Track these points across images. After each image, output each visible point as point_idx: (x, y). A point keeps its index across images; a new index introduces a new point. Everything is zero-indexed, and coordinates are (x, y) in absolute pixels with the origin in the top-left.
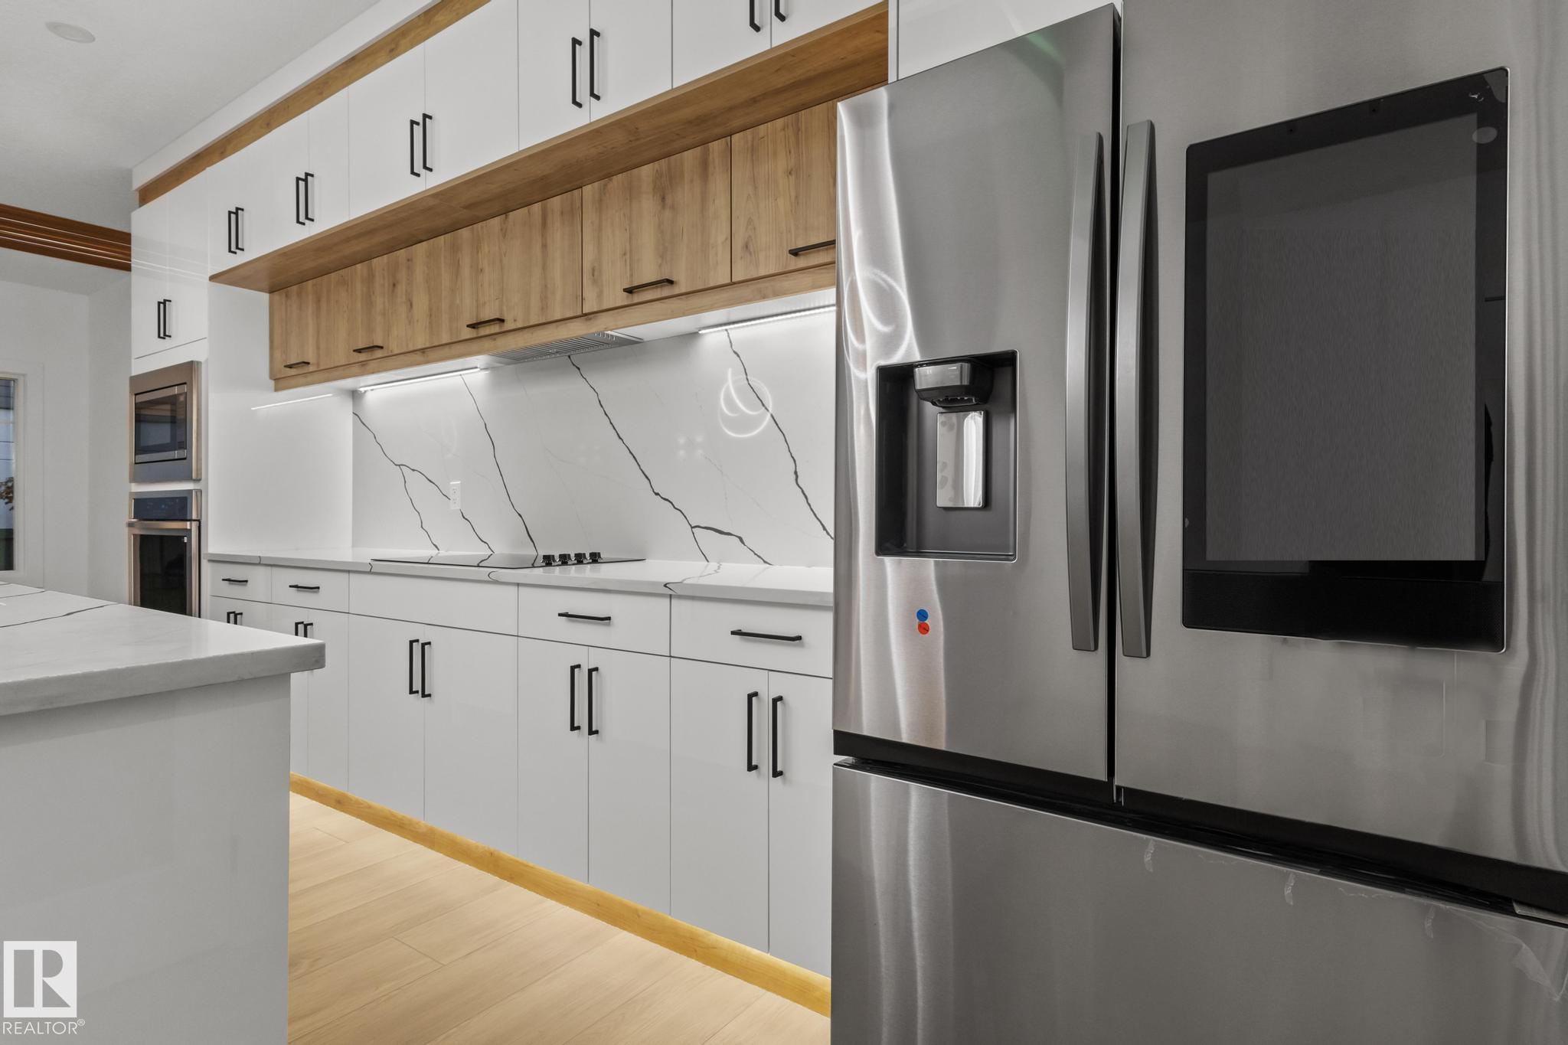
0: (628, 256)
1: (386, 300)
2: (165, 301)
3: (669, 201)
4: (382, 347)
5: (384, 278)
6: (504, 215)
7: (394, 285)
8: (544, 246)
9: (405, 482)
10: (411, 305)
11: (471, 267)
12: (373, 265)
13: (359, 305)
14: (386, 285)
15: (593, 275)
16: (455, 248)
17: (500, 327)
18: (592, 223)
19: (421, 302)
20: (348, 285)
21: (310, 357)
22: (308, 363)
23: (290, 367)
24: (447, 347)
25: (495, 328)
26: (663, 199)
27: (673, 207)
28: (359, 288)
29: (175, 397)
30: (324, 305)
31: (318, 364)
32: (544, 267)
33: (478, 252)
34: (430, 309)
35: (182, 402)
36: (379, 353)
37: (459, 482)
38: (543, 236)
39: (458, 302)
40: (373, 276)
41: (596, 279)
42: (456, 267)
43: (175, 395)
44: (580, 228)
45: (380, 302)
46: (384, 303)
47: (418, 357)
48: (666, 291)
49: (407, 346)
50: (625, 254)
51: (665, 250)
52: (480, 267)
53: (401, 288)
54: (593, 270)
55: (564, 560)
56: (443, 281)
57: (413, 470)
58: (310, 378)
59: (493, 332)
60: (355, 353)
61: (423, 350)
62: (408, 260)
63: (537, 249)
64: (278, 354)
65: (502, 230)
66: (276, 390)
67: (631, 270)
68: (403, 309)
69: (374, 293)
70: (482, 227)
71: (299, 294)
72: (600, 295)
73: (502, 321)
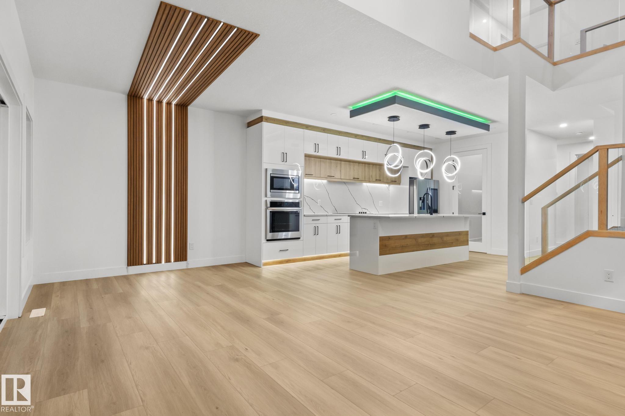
8: (365, 171)
9: (305, 199)
25: (357, 179)
41: (372, 177)
48: (380, 181)
50: (375, 175)
51: (380, 176)
72: (372, 179)
73: (358, 179)
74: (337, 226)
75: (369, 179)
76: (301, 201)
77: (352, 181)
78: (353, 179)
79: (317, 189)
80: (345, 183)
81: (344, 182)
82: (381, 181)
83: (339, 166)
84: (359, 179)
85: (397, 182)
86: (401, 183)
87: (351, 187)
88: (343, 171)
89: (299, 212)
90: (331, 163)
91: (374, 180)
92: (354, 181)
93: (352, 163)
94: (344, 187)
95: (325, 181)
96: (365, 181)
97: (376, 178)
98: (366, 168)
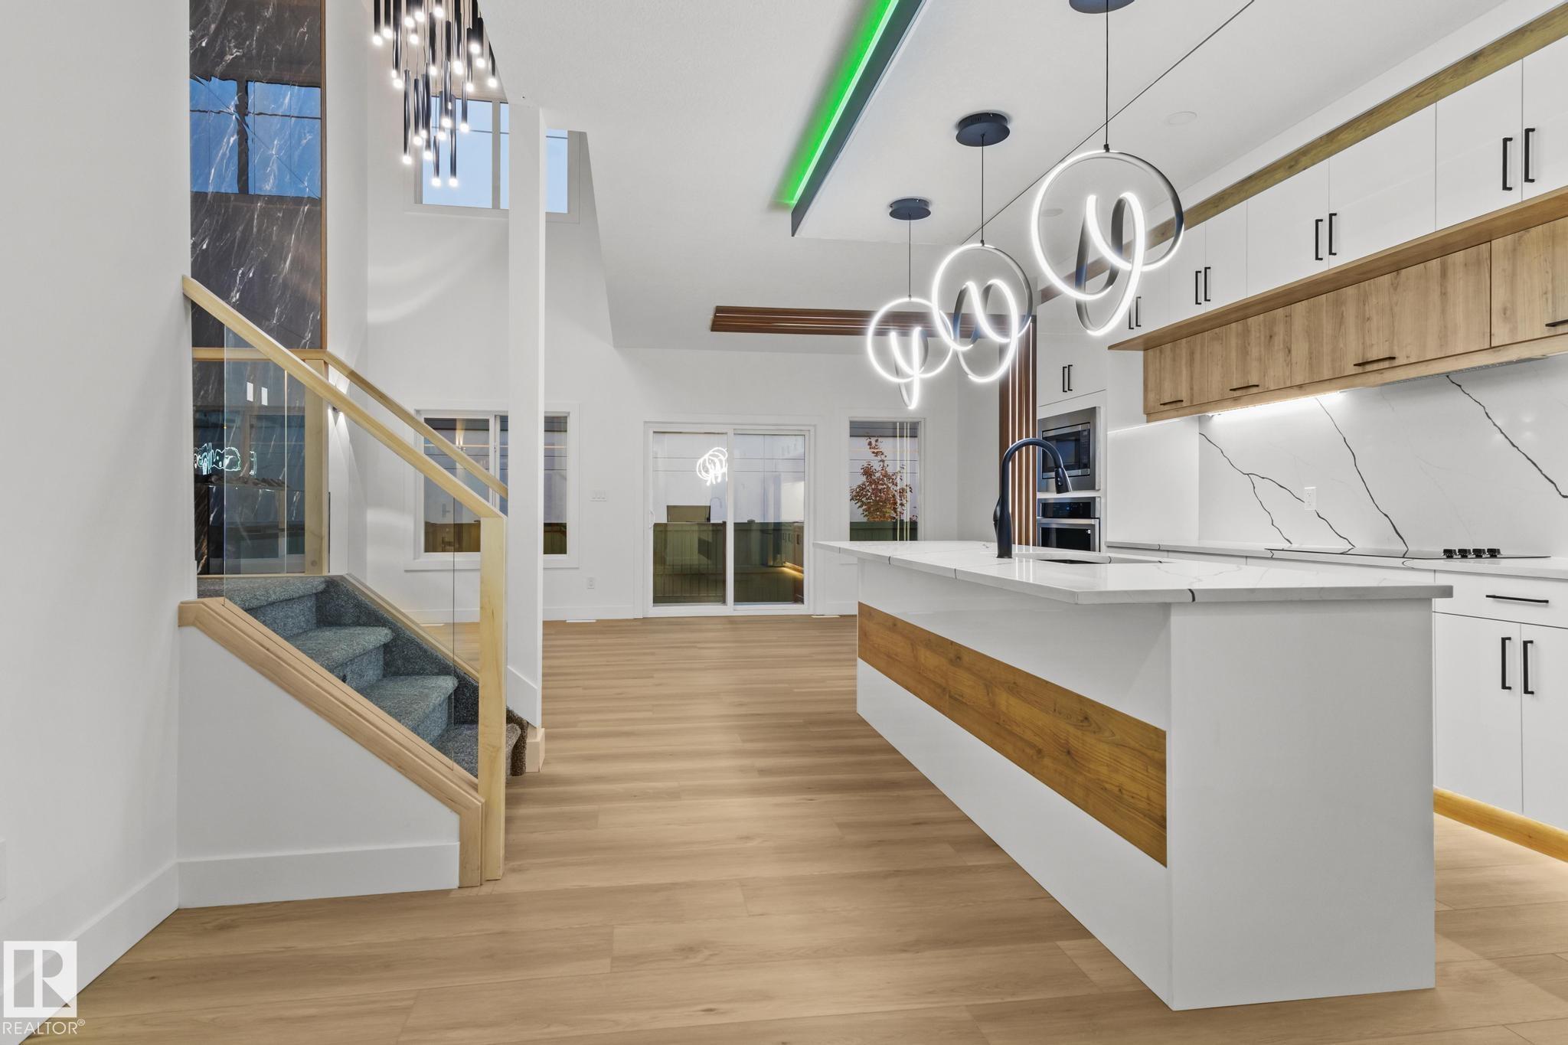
0: (1550, 295)
1: (1262, 349)
2: (1069, 366)
4: (1257, 386)
5: (1260, 332)
6: (1395, 273)
7: (1271, 337)
9: (1254, 488)
10: (1290, 351)
11: (1357, 317)
12: (1249, 324)
13: (1234, 354)
14: (1263, 338)
15: (1505, 314)
16: (1338, 304)
17: (1391, 363)
18: (1503, 270)
19: (1300, 349)
20: (1222, 340)
21: (1183, 394)
22: (1182, 401)
23: (1164, 404)
24: (1327, 382)
25: (1386, 364)
28: (1234, 341)
29: (1078, 433)
30: (1197, 356)
31: (1192, 401)
32: (1443, 312)
33: (1364, 304)
34: (1311, 353)
35: (1085, 436)
36: (1254, 390)
37: (1314, 488)
39: (1342, 345)
40: (1249, 331)
41: (1508, 317)
42: (1340, 320)
43: (1079, 431)
44: (1488, 276)
45: (1254, 351)
46: (1260, 351)
47: (1296, 391)
49: (1285, 383)
50: (1546, 293)
52: (1367, 316)
53: (1279, 339)
54: (1505, 310)
55: (1464, 554)
56: (1325, 331)
57: (1263, 478)
58: (1181, 412)
59: (1382, 368)
60: (1232, 392)
61: (1300, 386)
62: (1286, 316)
63: (1435, 296)
64: (1152, 396)
65: (1392, 284)
66: (1148, 421)
67: (1553, 306)
68: (1280, 356)
69: (1249, 344)
70: (1369, 285)
71: (1173, 350)
72: (1513, 330)
73: (1393, 358)
80: (1454, 381)
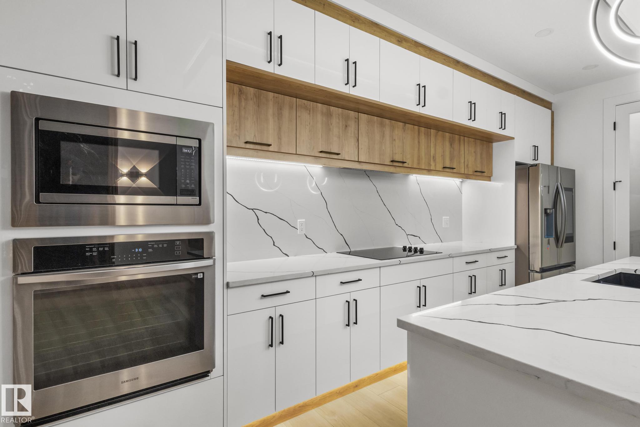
0: (443, 157)
3: (452, 146)
6: (404, 123)
8: (419, 142)
9: (258, 219)
11: (390, 136)
12: (331, 109)
13: (319, 126)
14: (341, 124)
15: (434, 158)
17: (402, 165)
18: (434, 142)
22: (269, 145)
25: (401, 165)
26: (451, 145)
27: (453, 148)
28: (319, 117)
33: (393, 132)
38: (419, 138)
41: (435, 160)
44: (430, 140)
48: (451, 170)
50: (442, 156)
51: (451, 159)
52: (394, 138)
53: (351, 130)
54: (434, 157)
57: (266, 213)
59: (399, 165)
63: (416, 142)
67: (444, 161)
68: (352, 141)
72: (435, 165)
73: (404, 163)
74: (349, 302)
75: (430, 165)
76: (211, 235)
77: (386, 169)
78: (391, 164)
79: (264, 190)
80: (367, 174)
81: (365, 171)
82: (455, 171)
83: (352, 125)
84: (405, 165)
85: (485, 174)
86: (492, 175)
87: (382, 185)
88: (364, 141)
89: (200, 276)
90: (329, 115)
91: (439, 167)
92: (392, 169)
93: (387, 121)
94: (364, 184)
95: (316, 169)
96: (419, 170)
97: (444, 166)
98: (423, 137)
